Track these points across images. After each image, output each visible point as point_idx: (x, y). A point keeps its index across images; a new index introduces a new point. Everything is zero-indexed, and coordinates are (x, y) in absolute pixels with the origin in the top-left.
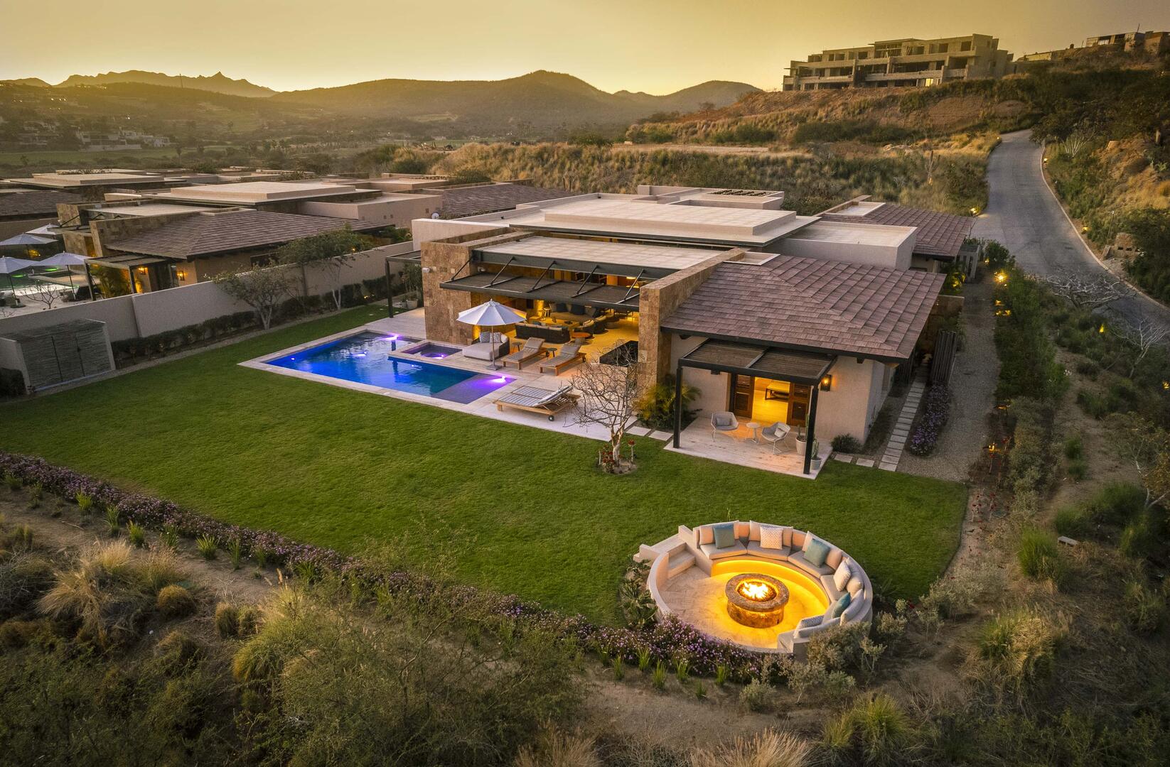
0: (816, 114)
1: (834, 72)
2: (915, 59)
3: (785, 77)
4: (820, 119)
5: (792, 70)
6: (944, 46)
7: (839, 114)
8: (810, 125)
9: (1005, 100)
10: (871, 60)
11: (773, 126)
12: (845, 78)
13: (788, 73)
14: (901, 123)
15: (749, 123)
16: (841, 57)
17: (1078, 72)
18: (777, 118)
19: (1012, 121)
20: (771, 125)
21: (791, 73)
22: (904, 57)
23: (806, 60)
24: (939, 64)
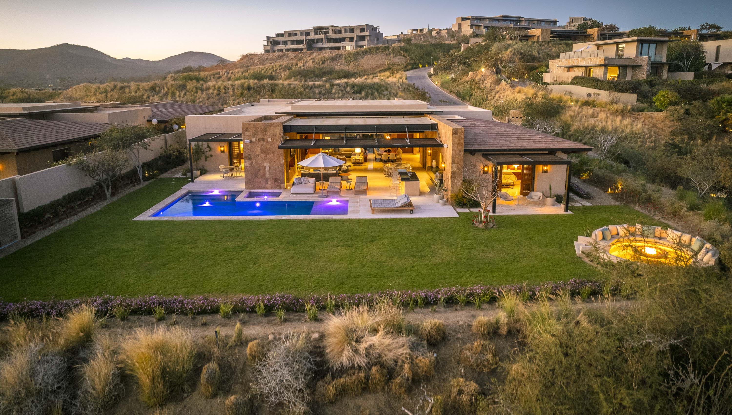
0: (297, 64)
1: (293, 42)
2: (337, 36)
3: (264, 45)
4: (300, 67)
5: (268, 41)
6: (352, 30)
7: (310, 64)
8: (295, 71)
9: (396, 56)
10: (312, 36)
11: (272, 72)
12: (300, 46)
13: (266, 43)
14: (347, 68)
15: (256, 70)
16: (296, 35)
17: (424, 43)
18: (273, 68)
19: (402, 66)
20: (270, 71)
21: (268, 43)
22: (331, 35)
23: (274, 36)
24: (351, 39)
